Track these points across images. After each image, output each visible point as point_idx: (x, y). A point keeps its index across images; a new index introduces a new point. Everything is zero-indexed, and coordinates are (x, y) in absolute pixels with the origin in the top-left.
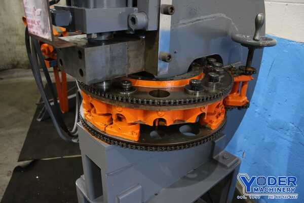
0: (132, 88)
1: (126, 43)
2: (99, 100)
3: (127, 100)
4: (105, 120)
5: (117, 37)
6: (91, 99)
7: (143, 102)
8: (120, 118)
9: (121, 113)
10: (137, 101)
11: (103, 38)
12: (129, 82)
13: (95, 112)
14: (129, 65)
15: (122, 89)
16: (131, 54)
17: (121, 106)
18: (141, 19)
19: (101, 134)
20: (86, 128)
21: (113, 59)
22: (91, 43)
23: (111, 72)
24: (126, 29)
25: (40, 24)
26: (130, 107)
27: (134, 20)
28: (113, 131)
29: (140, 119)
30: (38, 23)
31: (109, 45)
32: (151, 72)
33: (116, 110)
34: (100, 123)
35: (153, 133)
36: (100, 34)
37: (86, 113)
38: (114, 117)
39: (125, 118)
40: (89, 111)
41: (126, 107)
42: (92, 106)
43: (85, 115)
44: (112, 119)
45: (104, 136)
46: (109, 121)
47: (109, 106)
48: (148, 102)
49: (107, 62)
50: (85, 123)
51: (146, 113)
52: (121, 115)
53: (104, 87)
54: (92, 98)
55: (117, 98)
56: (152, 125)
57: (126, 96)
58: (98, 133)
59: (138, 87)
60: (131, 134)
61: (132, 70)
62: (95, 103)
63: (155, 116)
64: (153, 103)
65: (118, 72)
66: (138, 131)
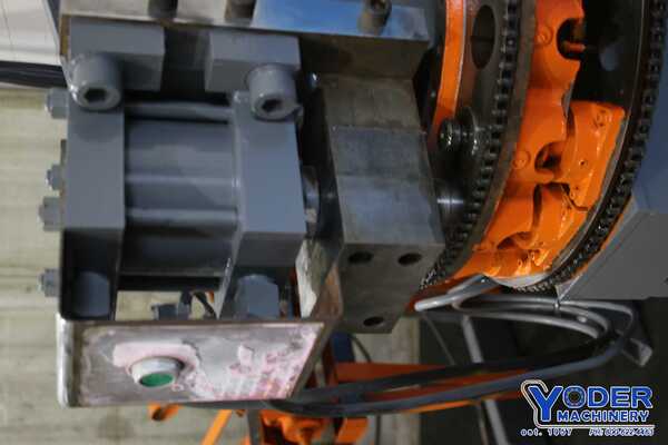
0: (463, 120)
1: (332, 129)
2: (490, 220)
3: (496, 135)
4: (552, 207)
6: (487, 245)
7: (504, 89)
8: (550, 160)
9: (534, 156)
10: (502, 105)
11: (313, 195)
12: (443, 127)
13: (525, 236)
14: (393, 124)
15: (463, 147)
16: (363, 116)
17: (514, 153)
18: (268, 83)
19: (597, 223)
21: (375, 169)
22: (327, 228)
23: (411, 178)
24: (291, 128)
25: (275, 354)
26: (518, 127)
27: (270, 104)
28: (588, 186)
29: (557, 99)
30: (270, 361)
31: (339, 178)
32: (418, 59)
33: (525, 168)
34: (562, 225)
35: (608, 60)
36: (307, 203)
37: (528, 268)
38: (546, 178)
39: (551, 145)
40: (524, 258)
41: (518, 139)
42: (508, 243)
43: (535, 269)
44: (552, 186)
45: (602, 214)
46: (559, 197)
47: (512, 192)
48: (507, 74)
49: (382, 187)
50: (560, 273)
51: (539, 81)
52: (540, 154)
53: (455, 202)
54: (482, 239)
55: (489, 163)
56: (575, 66)
57: (483, 136)
58: (592, 232)
59: (459, 100)
60: (602, 130)
61: (410, 117)
62: (499, 233)
63: (551, 55)
64: (508, 57)
65: (414, 157)
66: (594, 108)
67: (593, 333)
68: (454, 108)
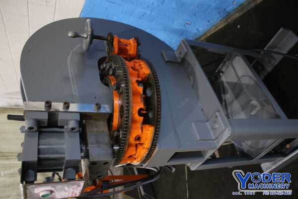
0: (118, 131)
1: (88, 133)
2: (126, 152)
3: (125, 134)
4: (140, 148)
5: (83, 139)
6: (125, 158)
7: (126, 124)
8: (138, 138)
9: (134, 138)
10: (126, 128)
11: (84, 148)
12: (114, 132)
13: (135, 155)
14: (103, 132)
15: (118, 136)
16: (95, 130)
17: (129, 138)
18: (72, 124)
19: (149, 152)
20: (146, 161)
21: (98, 143)
22: (87, 156)
23: (106, 144)
24: (78, 134)
25: (74, 188)
26: (130, 132)
27: (73, 129)
28: (147, 144)
29: (139, 125)
31: (89, 145)
32: (108, 116)
33: (132, 140)
34: (142, 152)
35: (150, 115)
36: (82, 150)
37: (136, 161)
38: (137, 142)
39: (138, 135)
40: (135, 159)
41: (130, 135)
42: (130, 156)
43: (138, 161)
44: (139, 143)
45: (151, 149)
46: (141, 146)
47: (130, 145)
48: (127, 121)
49: (99, 147)
50: (144, 161)
51: (134, 121)
52: (135, 138)
53: (118, 148)
54: (124, 156)
55: (124, 140)
56: (142, 118)
57: (122, 134)
58: (149, 154)
60: (149, 131)
61: (106, 129)
62: (128, 155)
63: (137, 116)
64: (127, 117)
65: (106, 139)
66: (147, 126)
67: (156, 170)
68: (117, 126)
